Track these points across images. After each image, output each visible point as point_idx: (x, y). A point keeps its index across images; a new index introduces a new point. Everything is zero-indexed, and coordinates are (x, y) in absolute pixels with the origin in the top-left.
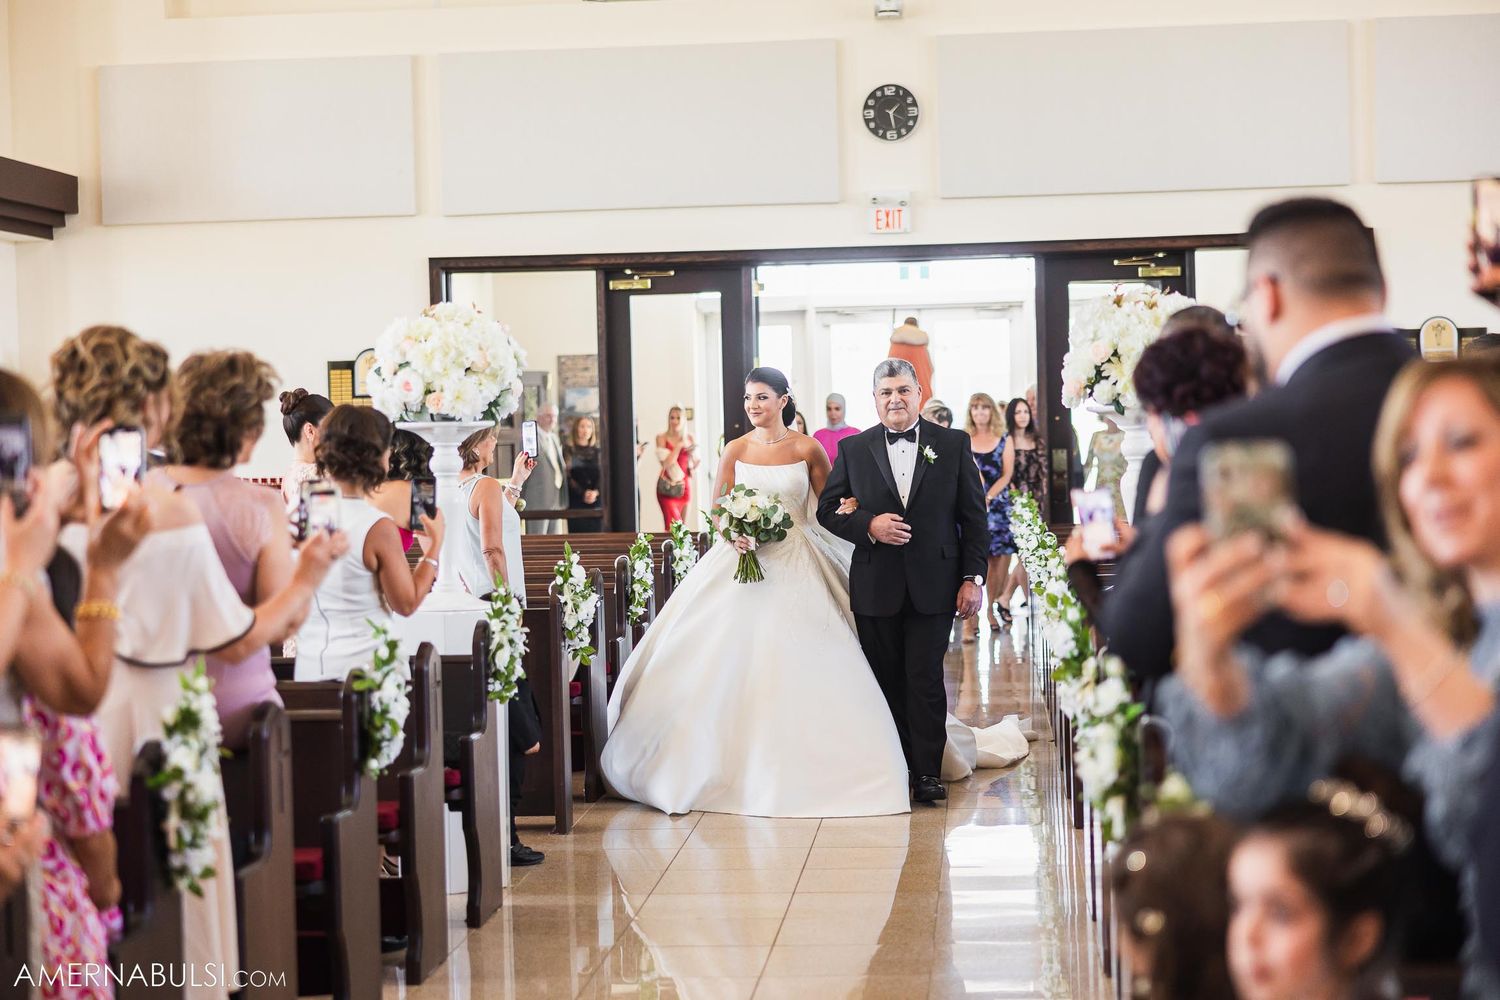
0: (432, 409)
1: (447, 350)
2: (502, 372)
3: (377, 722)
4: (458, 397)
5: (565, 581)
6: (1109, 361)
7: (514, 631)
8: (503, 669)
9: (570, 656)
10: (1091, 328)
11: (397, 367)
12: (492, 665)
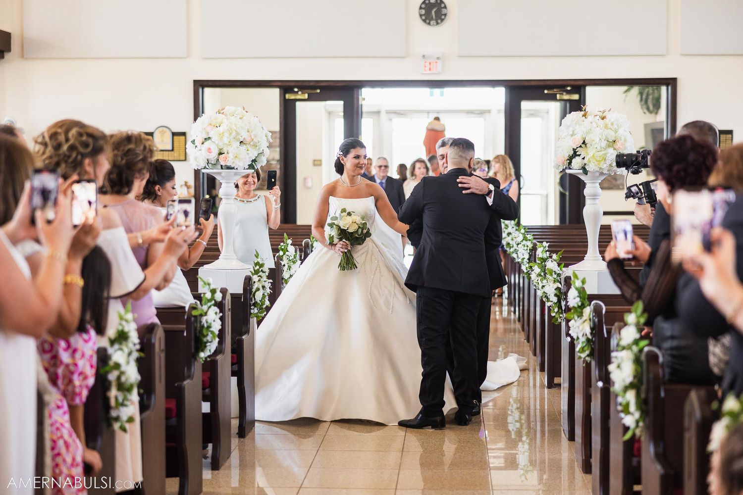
0: (223, 163)
1: (230, 131)
2: (259, 144)
3: (205, 332)
4: (236, 157)
5: (284, 254)
6: (581, 146)
7: (265, 281)
8: (259, 302)
10: (571, 129)
11: (204, 140)
12: (253, 299)
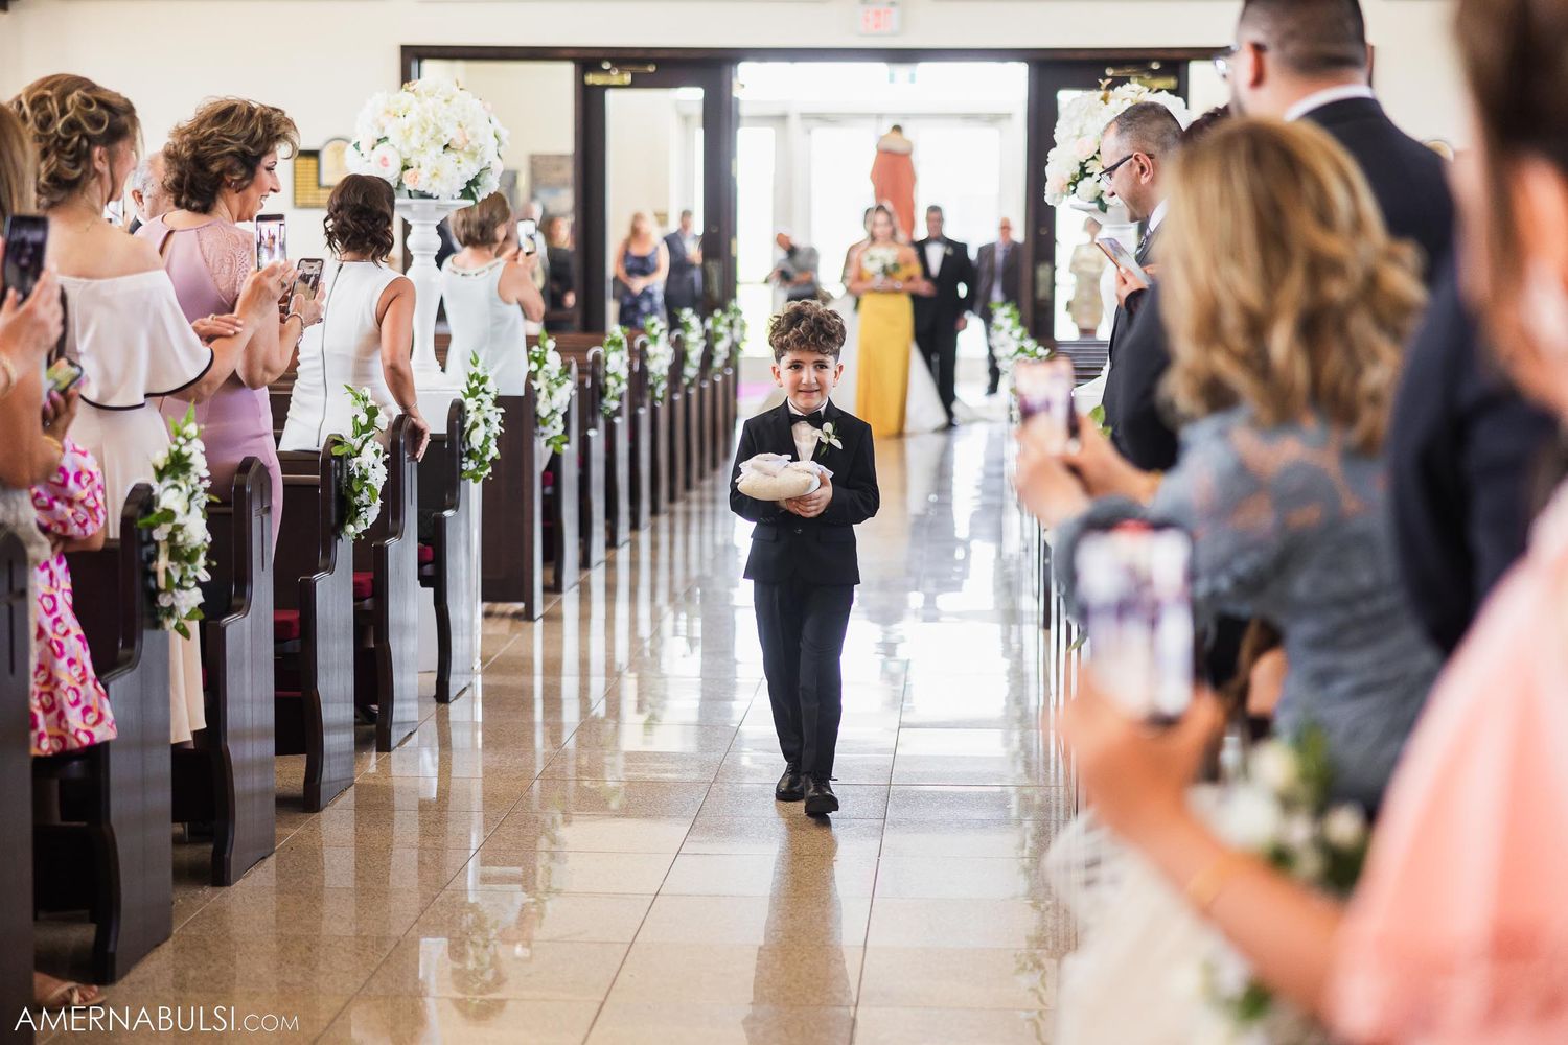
0: (409, 186)
1: (424, 125)
2: (481, 150)
3: (356, 486)
4: (435, 174)
5: (540, 367)
7: (489, 411)
8: (477, 449)
9: (543, 444)
10: (1077, 125)
11: (376, 142)
12: (467, 444)
